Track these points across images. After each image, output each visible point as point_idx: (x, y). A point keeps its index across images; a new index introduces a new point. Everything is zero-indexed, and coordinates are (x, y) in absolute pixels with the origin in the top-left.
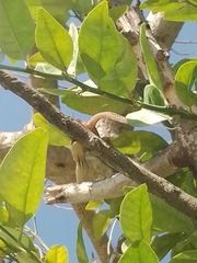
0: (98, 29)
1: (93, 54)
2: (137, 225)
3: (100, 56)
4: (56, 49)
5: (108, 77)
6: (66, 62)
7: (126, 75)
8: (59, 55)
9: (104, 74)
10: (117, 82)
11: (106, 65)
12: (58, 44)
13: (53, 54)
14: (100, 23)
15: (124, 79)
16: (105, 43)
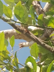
0: (19, 8)
1: (18, 14)
2: (35, 52)
3: (19, 14)
4: (8, 14)
5: (22, 19)
6: (11, 16)
7: (26, 18)
8: (9, 15)
9: (21, 18)
10: (24, 20)
11: (21, 16)
12: (9, 12)
13: (8, 15)
14: (19, 7)
15: (25, 19)
16: (20, 11)
